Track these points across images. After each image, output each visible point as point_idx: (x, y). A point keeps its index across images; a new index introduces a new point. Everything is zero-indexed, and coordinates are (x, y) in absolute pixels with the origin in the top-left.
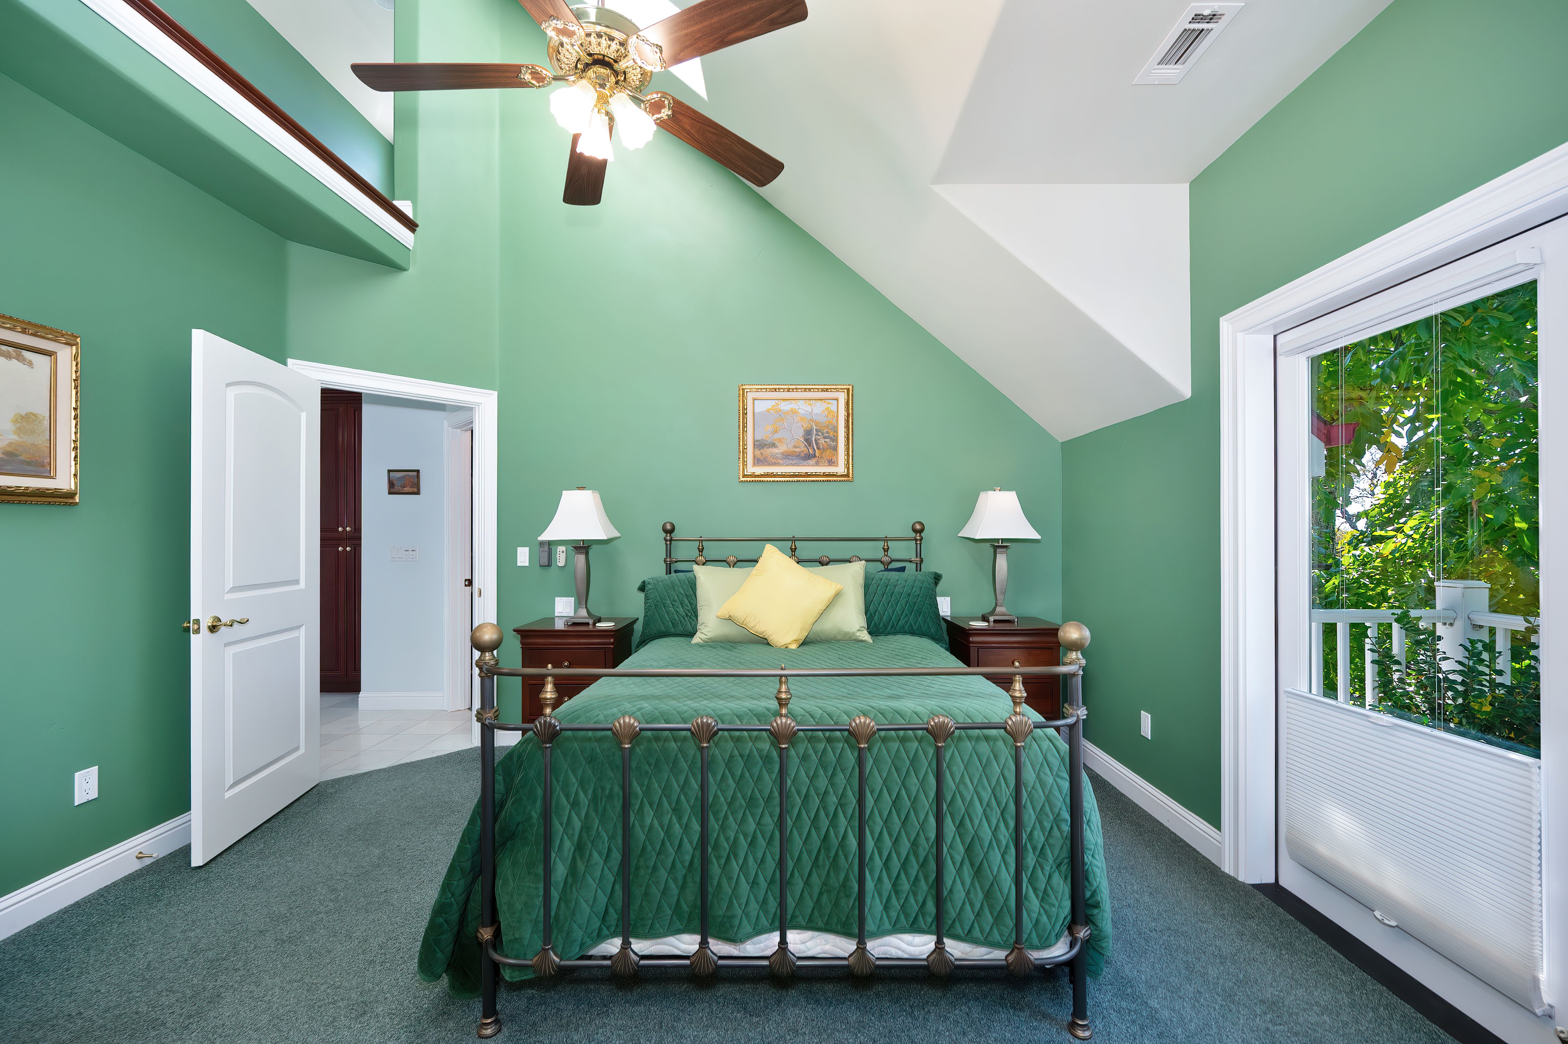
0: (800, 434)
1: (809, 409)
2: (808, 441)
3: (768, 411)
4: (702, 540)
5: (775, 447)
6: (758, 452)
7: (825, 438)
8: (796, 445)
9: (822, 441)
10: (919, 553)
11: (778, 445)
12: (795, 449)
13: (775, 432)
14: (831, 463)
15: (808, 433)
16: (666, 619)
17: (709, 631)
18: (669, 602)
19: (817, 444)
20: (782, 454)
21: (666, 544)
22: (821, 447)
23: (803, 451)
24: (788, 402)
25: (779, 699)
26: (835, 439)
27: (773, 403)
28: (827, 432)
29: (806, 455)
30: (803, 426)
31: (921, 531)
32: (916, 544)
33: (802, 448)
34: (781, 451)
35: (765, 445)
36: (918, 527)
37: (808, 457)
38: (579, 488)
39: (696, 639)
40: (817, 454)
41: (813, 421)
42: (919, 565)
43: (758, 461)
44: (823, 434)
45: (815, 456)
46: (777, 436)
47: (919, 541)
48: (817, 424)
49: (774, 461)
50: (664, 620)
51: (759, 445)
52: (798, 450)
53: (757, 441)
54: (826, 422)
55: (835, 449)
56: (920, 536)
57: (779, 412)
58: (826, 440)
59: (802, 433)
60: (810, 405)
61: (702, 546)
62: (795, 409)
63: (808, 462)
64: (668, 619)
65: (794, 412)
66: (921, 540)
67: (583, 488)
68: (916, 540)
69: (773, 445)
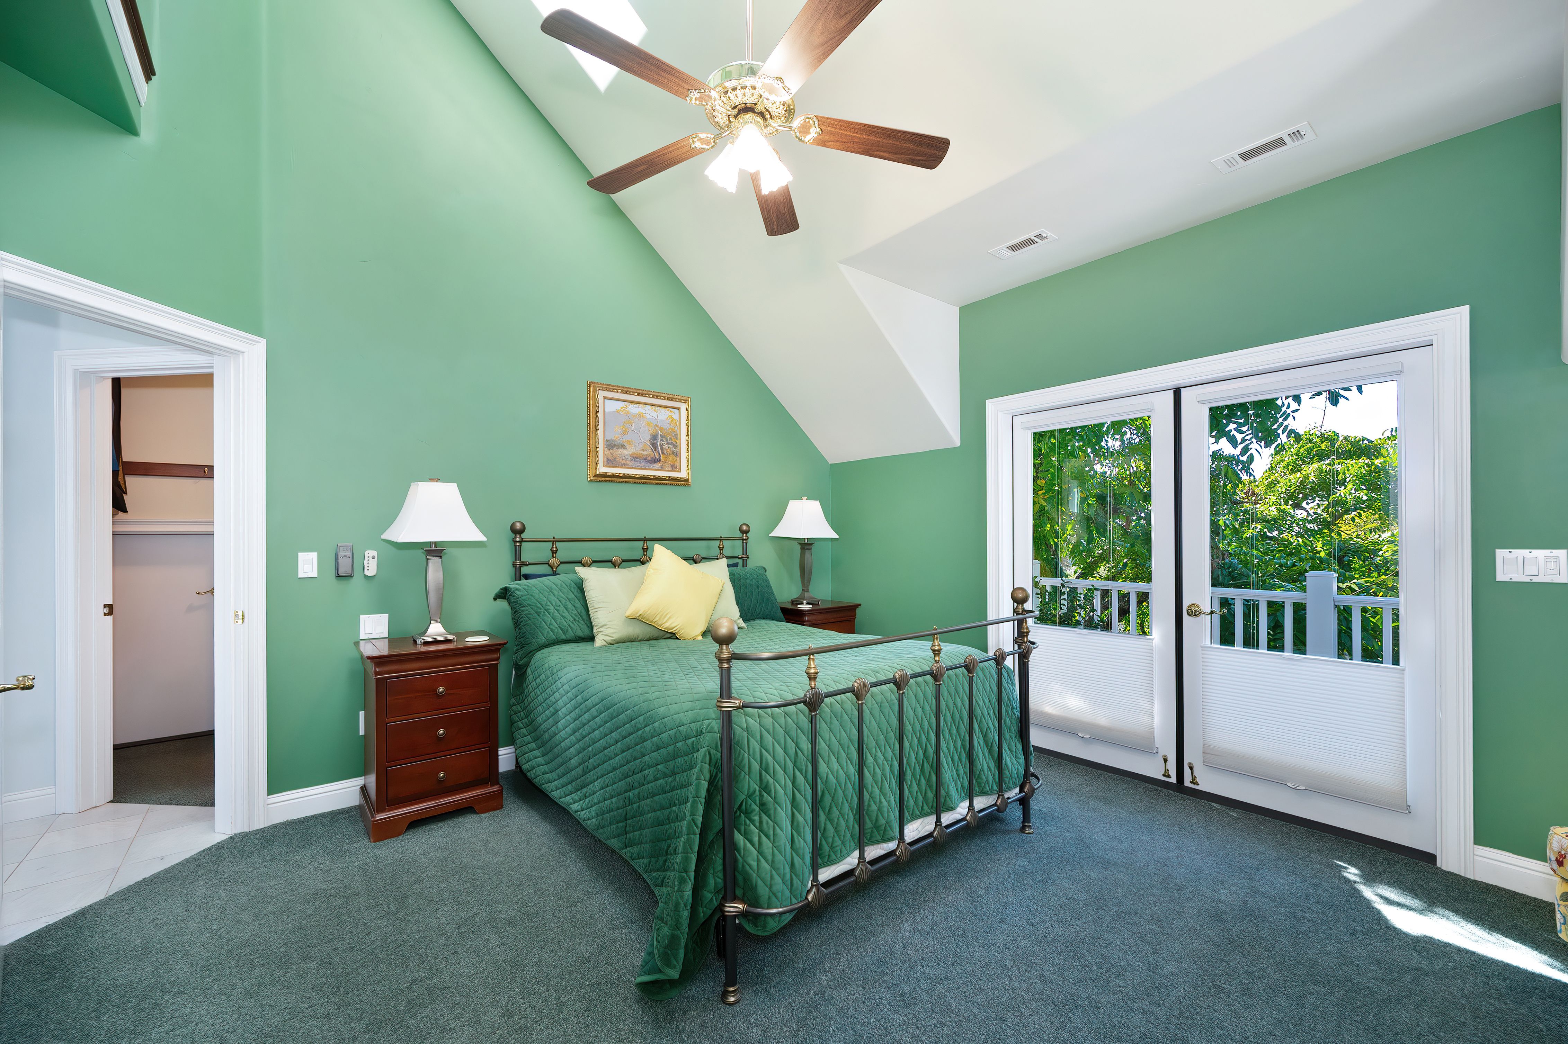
0: (647, 438)
1: (654, 414)
2: (654, 445)
3: (618, 411)
4: (555, 541)
5: (624, 448)
6: (608, 453)
7: (668, 444)
8: (644, 448)
9: (666, 447)
10: (745, 550)
11: (627, 447)
12: (642, 452)
13: (624, 433)
14: (674, 468)
15: (654, 437)
16: (553, 626)
17: (614, 633)
18: (552, 608)
19: (662, 449)
20: (631, 456)
21: (515, 547)
22: (665, 453)
23: (650, 455)
24: (636, 406)
25: (933, 651)
26: (677, 446)
27: (622, 404)
28: (671, 439)
29: (652, 458)
30: (649, 431)
31: (747, 532)
32: (743, 543)
33: (648, 452)
34: (630, 453)
35: (615, 445)
36: (745, 528)
37: (655, 461)
38: (432, 480)
39: (599, 641)
40: (662, 458)
41: (657, 426)
42: (745, 561)
43: (609, 462)
44: (667, 440)
45: (660, 461)
46: (625, 438)
47: (744, 541)
48: (662, 429)
49: (623, 462)
50: (551, 627)
51: (610, 445)
52: (645, 453)
53: (608, 441)
54: (669, 429)
55: (677, 455)
56: (746, 536)
57: (627, 413)
58: (669, 446)
59: (649, 437)
60: (655, 411)
61: (556, 547)
62: (642, 413)
63: (654, 465)
64: (557, 626)
65: (641, 416)
66: (747, 539)
67: (438, 480)
68: (743, 540)
69: (623, 447)
